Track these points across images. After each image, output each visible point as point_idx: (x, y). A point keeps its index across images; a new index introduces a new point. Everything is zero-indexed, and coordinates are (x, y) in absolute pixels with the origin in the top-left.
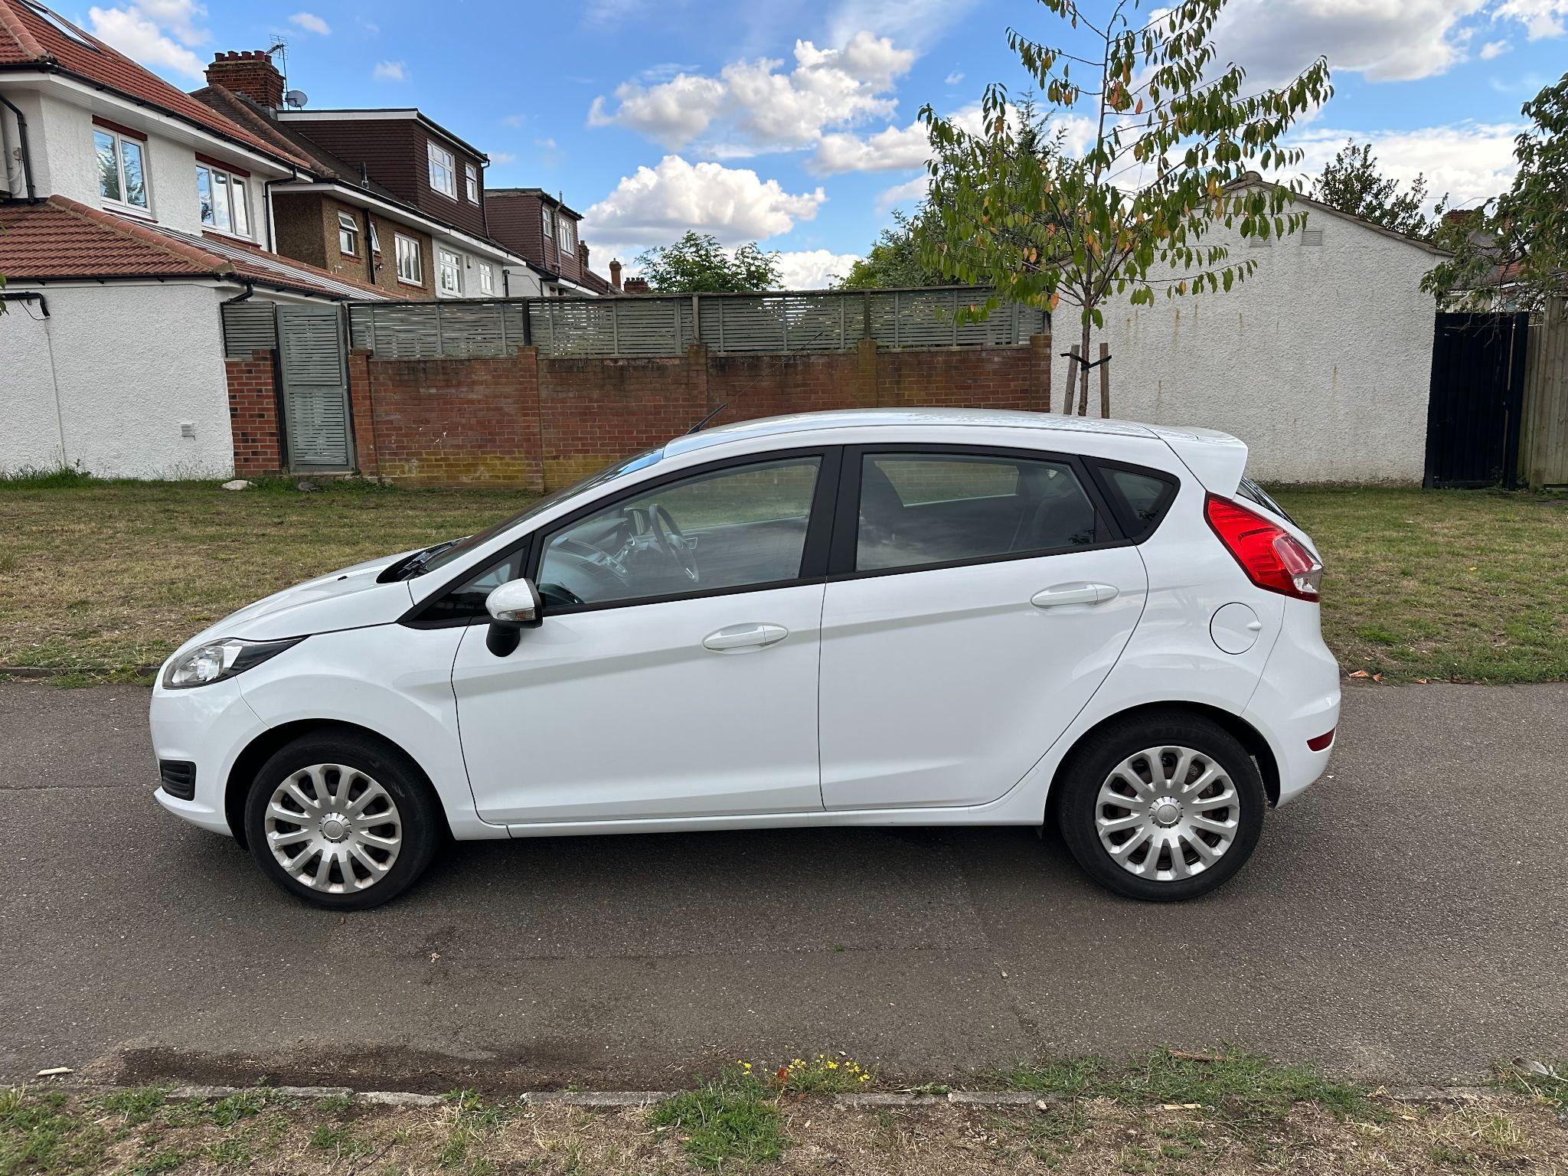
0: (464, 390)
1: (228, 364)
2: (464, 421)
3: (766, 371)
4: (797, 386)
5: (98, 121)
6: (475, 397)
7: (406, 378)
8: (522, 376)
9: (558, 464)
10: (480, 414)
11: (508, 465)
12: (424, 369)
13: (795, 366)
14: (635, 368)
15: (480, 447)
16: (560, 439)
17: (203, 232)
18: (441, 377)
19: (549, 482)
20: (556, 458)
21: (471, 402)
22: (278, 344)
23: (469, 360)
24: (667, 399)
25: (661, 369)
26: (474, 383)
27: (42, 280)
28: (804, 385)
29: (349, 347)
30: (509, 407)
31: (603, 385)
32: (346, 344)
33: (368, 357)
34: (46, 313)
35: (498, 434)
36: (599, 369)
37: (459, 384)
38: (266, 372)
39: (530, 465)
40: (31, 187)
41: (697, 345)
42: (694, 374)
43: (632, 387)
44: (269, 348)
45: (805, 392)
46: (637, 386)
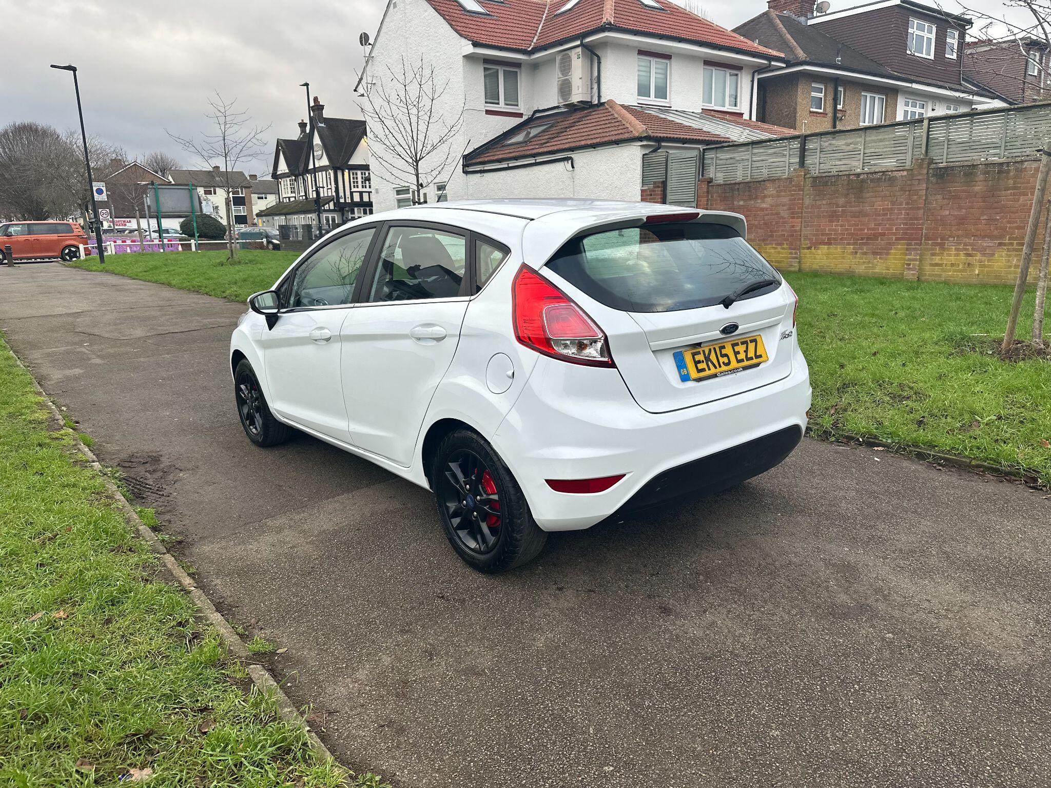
0: (759, 201)
1: (642, 191)
2: (756, 223)
3: (981, 177)
4: (1007, 189)
5: (641, 52)
6: (765, 206)
7: (728, 195)
8: (794, 190)
9: (811, 253)
10: (766, 218)
11: (779, 253)
12: (738, 189)
13: (1008, 172)
14: (872, 180)
15: (764, 240)
16: (813, 235)
17: (702, 109)
18: (747, 193)
19: (803, 266)
20: (809, 248)
21: (762, 209)
22: (666, 178)
23: (764, 181)
24: (893, 203)
25: (892, 180)
26: (765, 197)
27: (572, 149)
28: (1015, 188)
29: (701, 177)
30: (784, 213)
31: (848, 194)
32: (699, 175)
33: (709, 182)
34: (573, 167)
35: (776, 231)
36: (846, 183)
37: (756, 198)
38: (658, 195)
39: (791, 253)
40: (599, 97)
41: (921, 159)
42: (916, 183)
43: (868, 195)
44: (661, 180)
45: (1014, 194)
46: (872, 194)
